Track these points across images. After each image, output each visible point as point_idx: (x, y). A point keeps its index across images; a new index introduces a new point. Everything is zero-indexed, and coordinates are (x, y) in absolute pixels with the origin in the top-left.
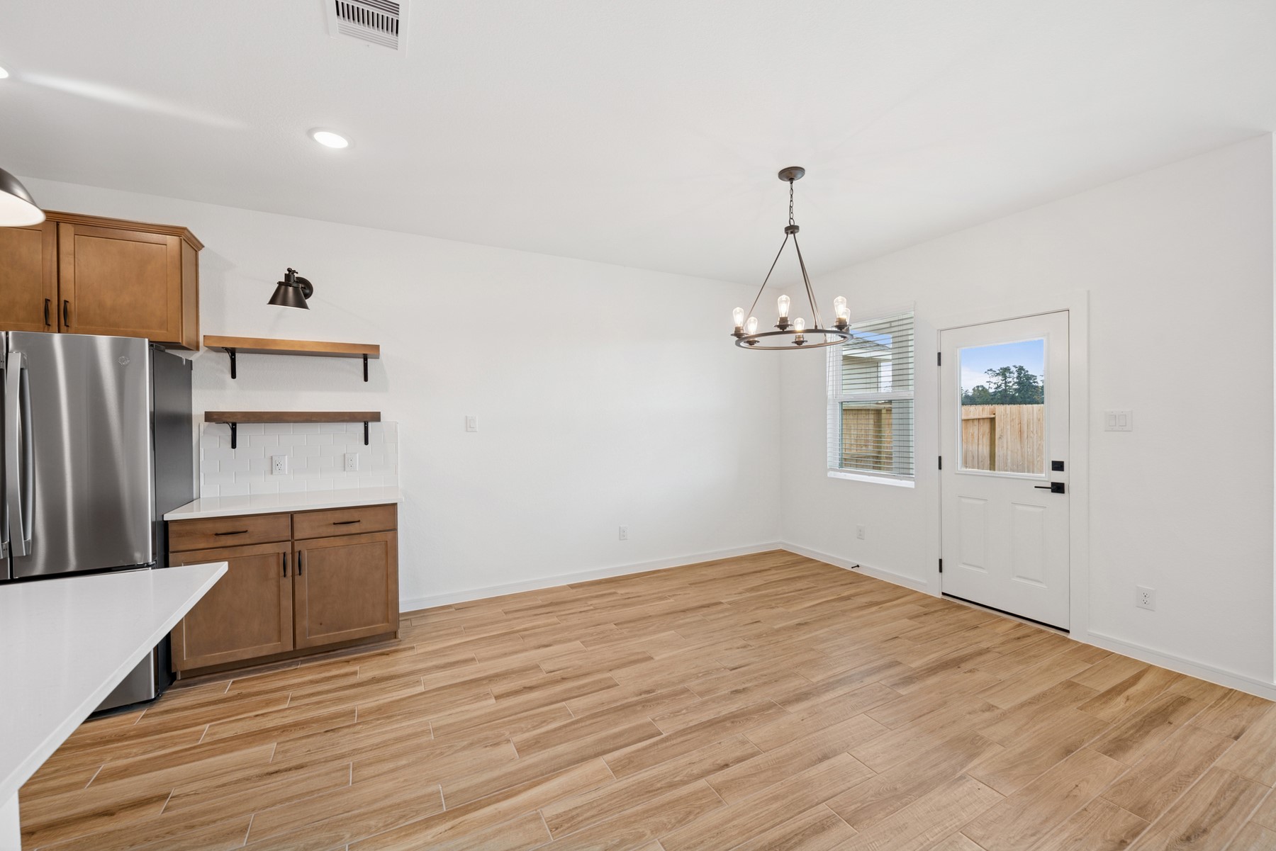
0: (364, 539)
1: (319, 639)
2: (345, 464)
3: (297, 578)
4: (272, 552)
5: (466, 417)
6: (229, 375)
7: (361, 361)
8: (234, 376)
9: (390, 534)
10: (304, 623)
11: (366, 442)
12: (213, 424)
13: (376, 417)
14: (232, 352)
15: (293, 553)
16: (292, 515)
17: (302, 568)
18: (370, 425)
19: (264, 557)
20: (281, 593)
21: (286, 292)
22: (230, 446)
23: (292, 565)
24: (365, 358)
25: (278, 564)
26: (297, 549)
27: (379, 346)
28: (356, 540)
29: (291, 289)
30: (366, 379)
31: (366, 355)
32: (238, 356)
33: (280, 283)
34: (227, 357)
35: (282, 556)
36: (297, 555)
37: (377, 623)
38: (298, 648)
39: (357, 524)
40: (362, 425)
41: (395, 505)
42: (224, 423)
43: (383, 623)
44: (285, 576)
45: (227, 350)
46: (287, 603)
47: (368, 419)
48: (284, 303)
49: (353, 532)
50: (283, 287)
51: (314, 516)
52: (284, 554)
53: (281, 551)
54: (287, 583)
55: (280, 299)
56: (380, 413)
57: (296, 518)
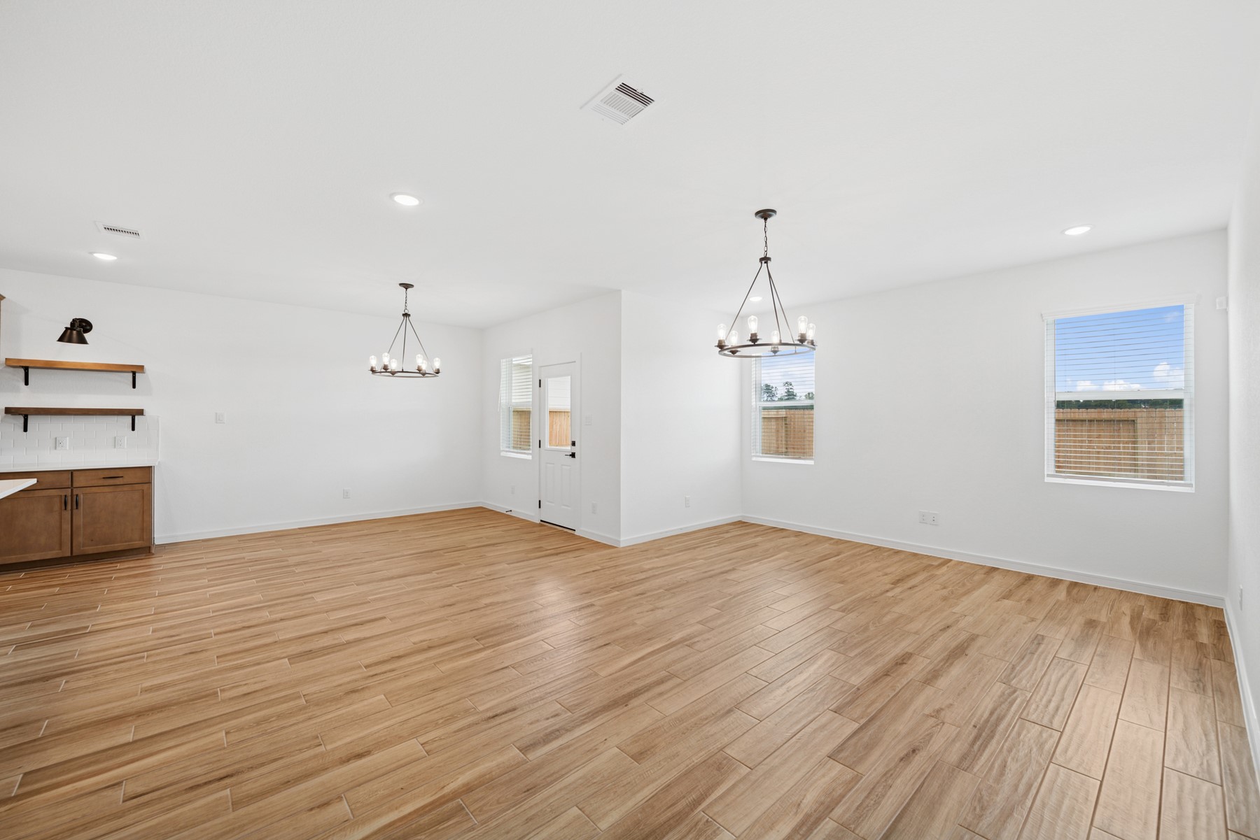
0: (126, 488)
1: (90, 550)
2: (115, 443)
3: (75, 511)
4: (56, 494)
5: (216, 414)
6: (23, 383)
7: (131, 375)
8: (27, 383)
9: (146, 486)
10: (79, 539)
11: (133, 429)
12: (9, 415)
13: (141, 412)
14: (26, 369)
15: (72, 495)
16: (72, 472)
17: (79, 505)
18: (137, 417)
19: (50, 497)
20: (63, 521)
21: (71, 333)
22: (22, 430)
23: (71, 503)
24: (134, 373)
25: (61, 502)
26: (75, 493)
27: (143, 366)
28: (119, 489)
29: (75, 332)
30: (134, 387)
31: (135, 372)
32: (30, 371)
33: (67, 328)
34: (22, 372)
35: (63, 498)
36: (75, 497)
37: (135, 541)
38: (74, 554)
39: (121, 479)
40: (130, 418)
41: (150, 468)
42: (20, 414)
43: (139, 540)
44: (66, 509)
45: (22, 367)
46: (67, 527)
47: (134, 414)
48: (70, 341)
49: (119, 483)
50: (69, 331)
51: (88, 472)
52: (66, 496)
53: (63, 494)
54: (67, 514)
55: (66, 339)
56: (143, 410)
57: (75, 474)
